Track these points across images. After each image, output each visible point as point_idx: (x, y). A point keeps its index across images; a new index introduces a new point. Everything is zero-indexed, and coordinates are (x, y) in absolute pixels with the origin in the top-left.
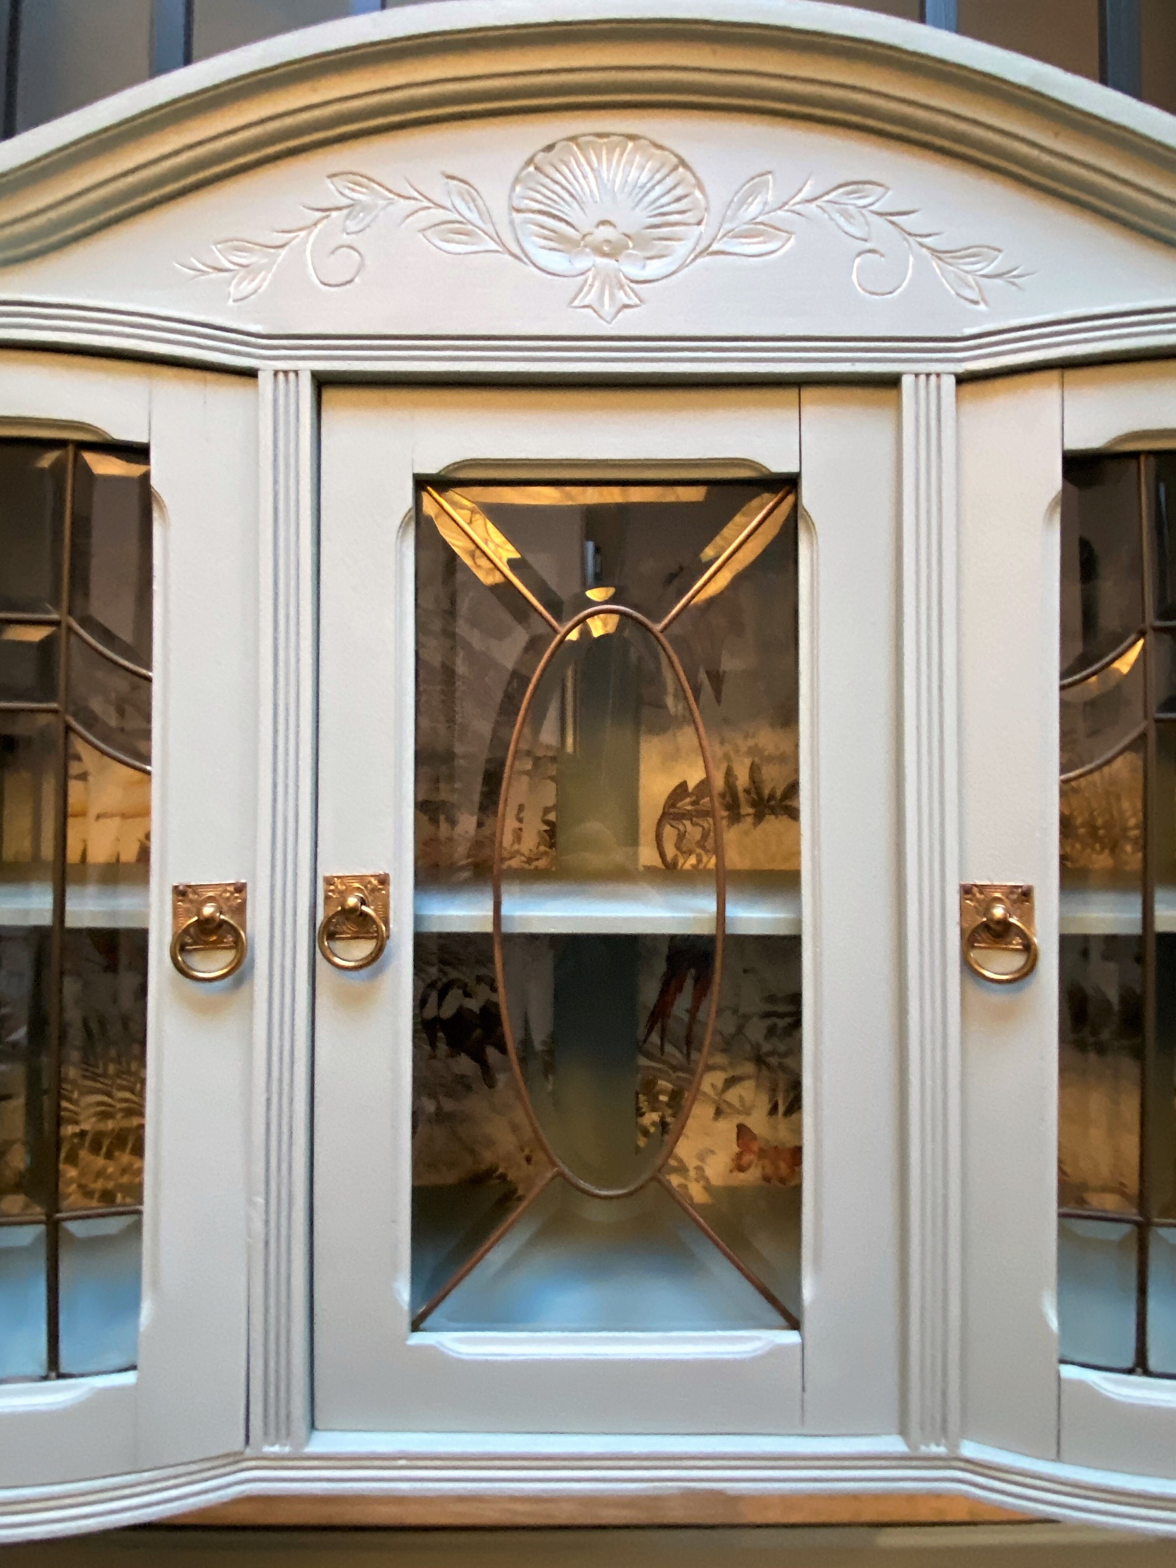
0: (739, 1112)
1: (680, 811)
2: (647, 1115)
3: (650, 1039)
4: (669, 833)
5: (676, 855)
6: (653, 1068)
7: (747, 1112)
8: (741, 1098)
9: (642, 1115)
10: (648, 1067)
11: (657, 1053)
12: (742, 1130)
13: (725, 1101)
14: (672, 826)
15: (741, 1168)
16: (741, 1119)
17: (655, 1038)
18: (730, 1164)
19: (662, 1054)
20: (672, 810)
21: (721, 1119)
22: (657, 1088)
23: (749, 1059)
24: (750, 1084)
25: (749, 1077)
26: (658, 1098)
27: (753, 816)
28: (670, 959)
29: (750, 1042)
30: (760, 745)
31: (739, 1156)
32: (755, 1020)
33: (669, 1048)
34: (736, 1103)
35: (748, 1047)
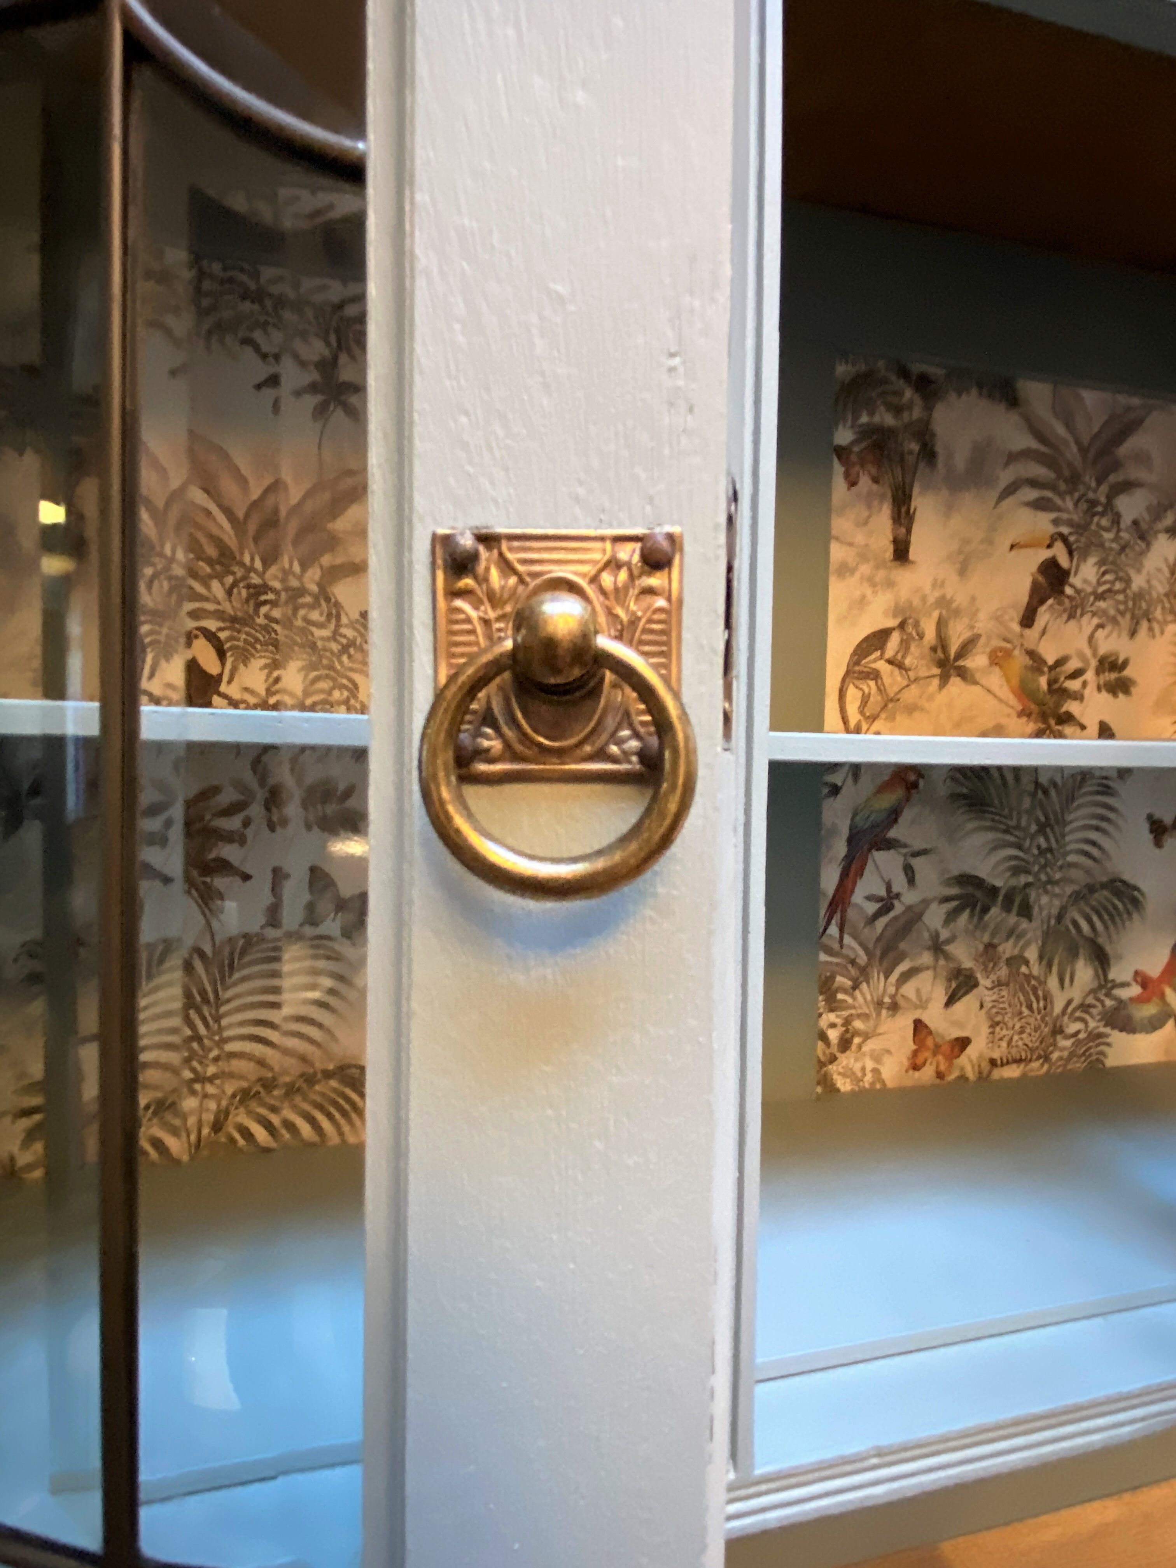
0: (916, 1007)
1: (866, 670)
2: (824, 1016)
3: (828, 931)
4: (853, 695)
5: (860, 721)
6: (831, 963)
7: (923, 1004)
8: (918, 991)
9: (820, 1015)
10: (827, 962)
11: (836, 946)
12: (919, 1026)
13: (903, 996)
14: (857, 687)
15: (916, 1067)
16: (917, 1014)
17: (833, 930)
18: (906, 1063)
19: (842, 947)
20: (857, 668)
21: (897, 1015)
22: (836, 985)
23: (929, 949)
24: (928, 975)
25: (928, 968)
26: (836, 996)
27: (938, 678)
28: (850, 841)
29: (928, 930)
30: (949, 597)
31: (915, 1053)
32: (934, 906)
33: (847, 940)
34: (912, 995)
35: (926, 935)
